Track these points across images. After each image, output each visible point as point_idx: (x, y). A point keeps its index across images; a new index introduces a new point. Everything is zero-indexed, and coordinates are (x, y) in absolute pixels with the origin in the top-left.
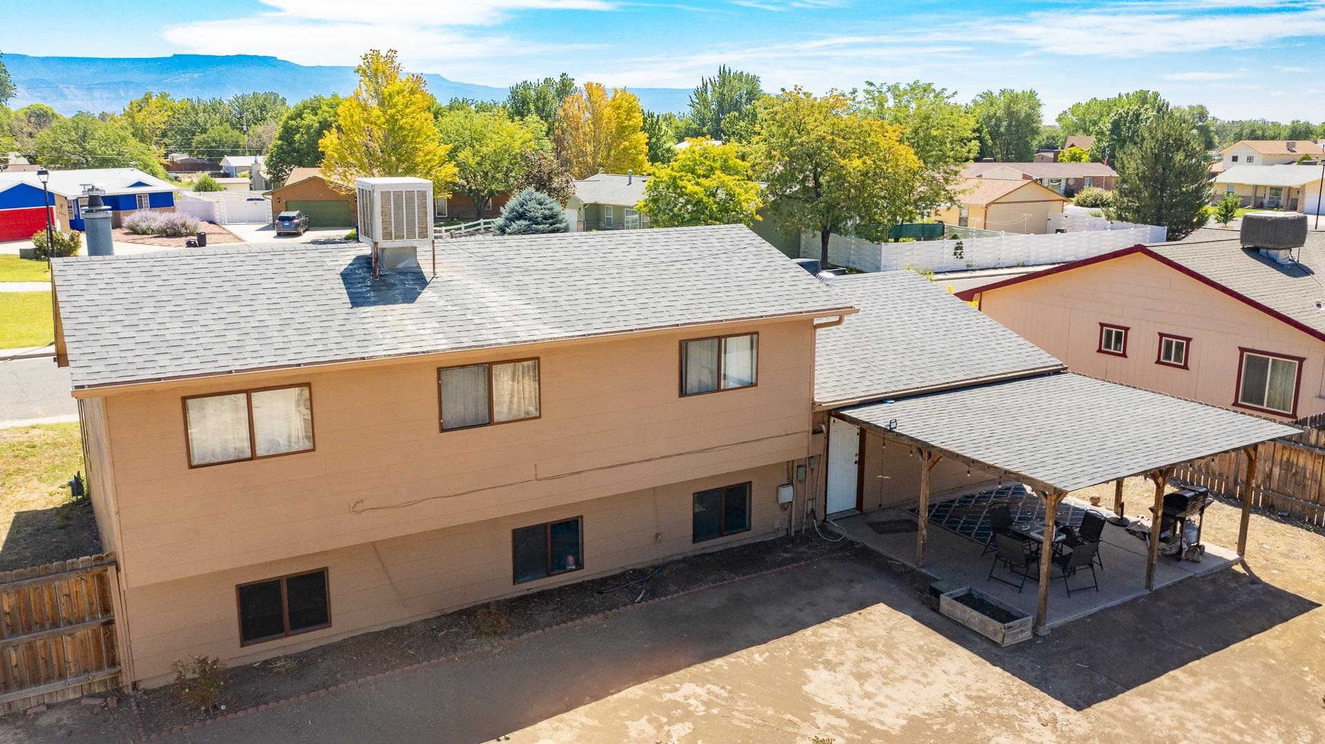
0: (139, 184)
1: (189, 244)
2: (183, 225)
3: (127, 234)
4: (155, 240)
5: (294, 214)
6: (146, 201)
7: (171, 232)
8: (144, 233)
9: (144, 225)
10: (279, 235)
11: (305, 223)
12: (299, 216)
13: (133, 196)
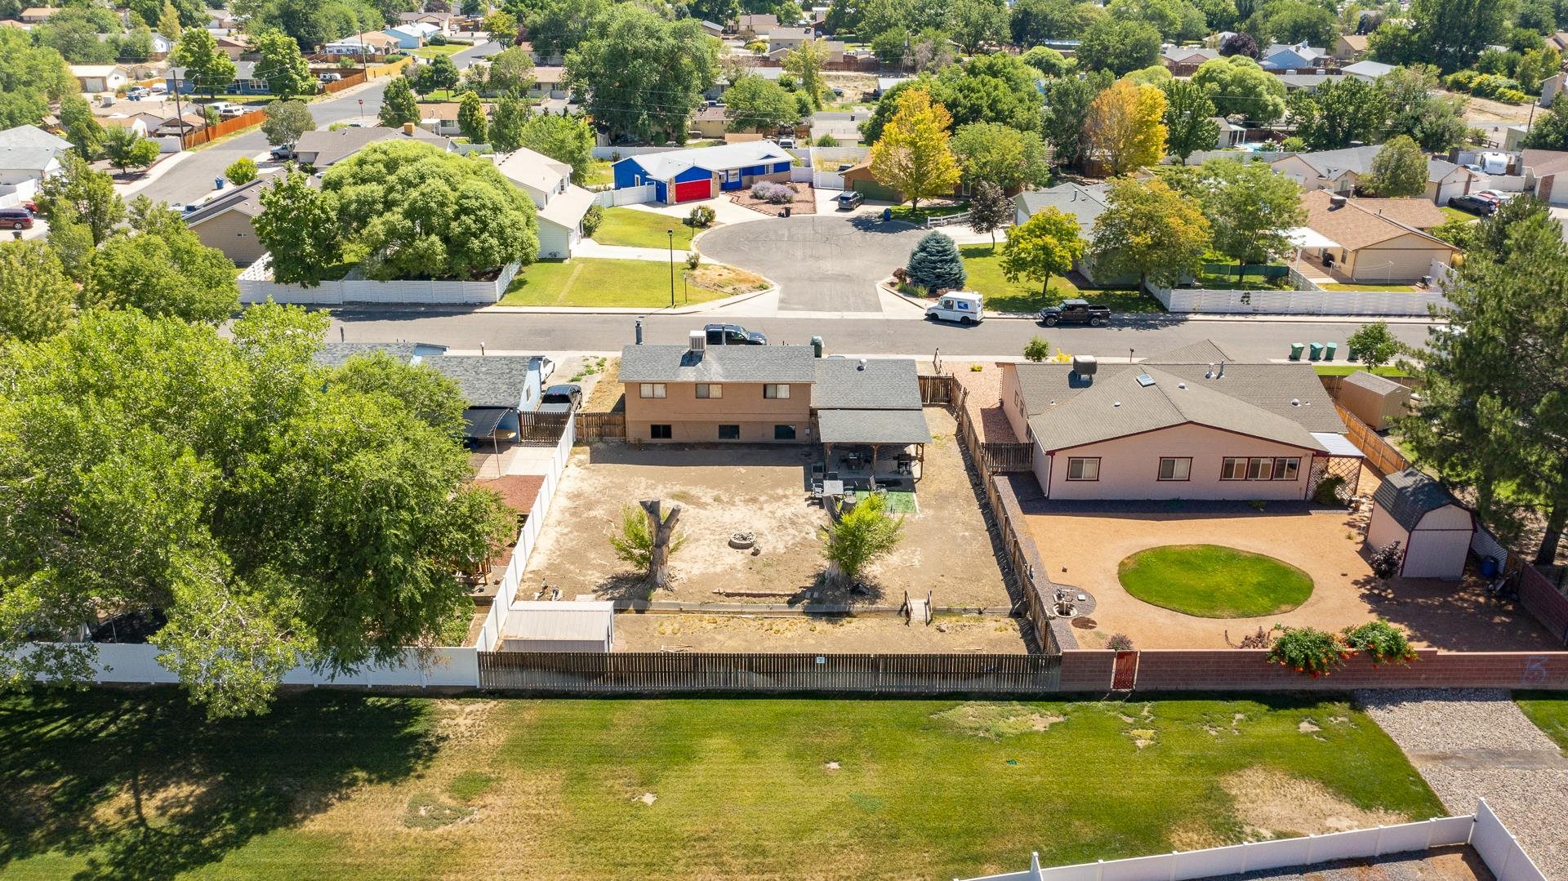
0: (769, 157)
1: (780, 215)
2: (784, 196)
3: (751, 197)
4: (764, 207)
5: (851, 195)
6: (771, 169)
7: (775, 201)
8: (761, 198)
9: (761, 193)
10: (841, 209)
11: (858, 201)
12: (855, 196)
13: (763, 166)
